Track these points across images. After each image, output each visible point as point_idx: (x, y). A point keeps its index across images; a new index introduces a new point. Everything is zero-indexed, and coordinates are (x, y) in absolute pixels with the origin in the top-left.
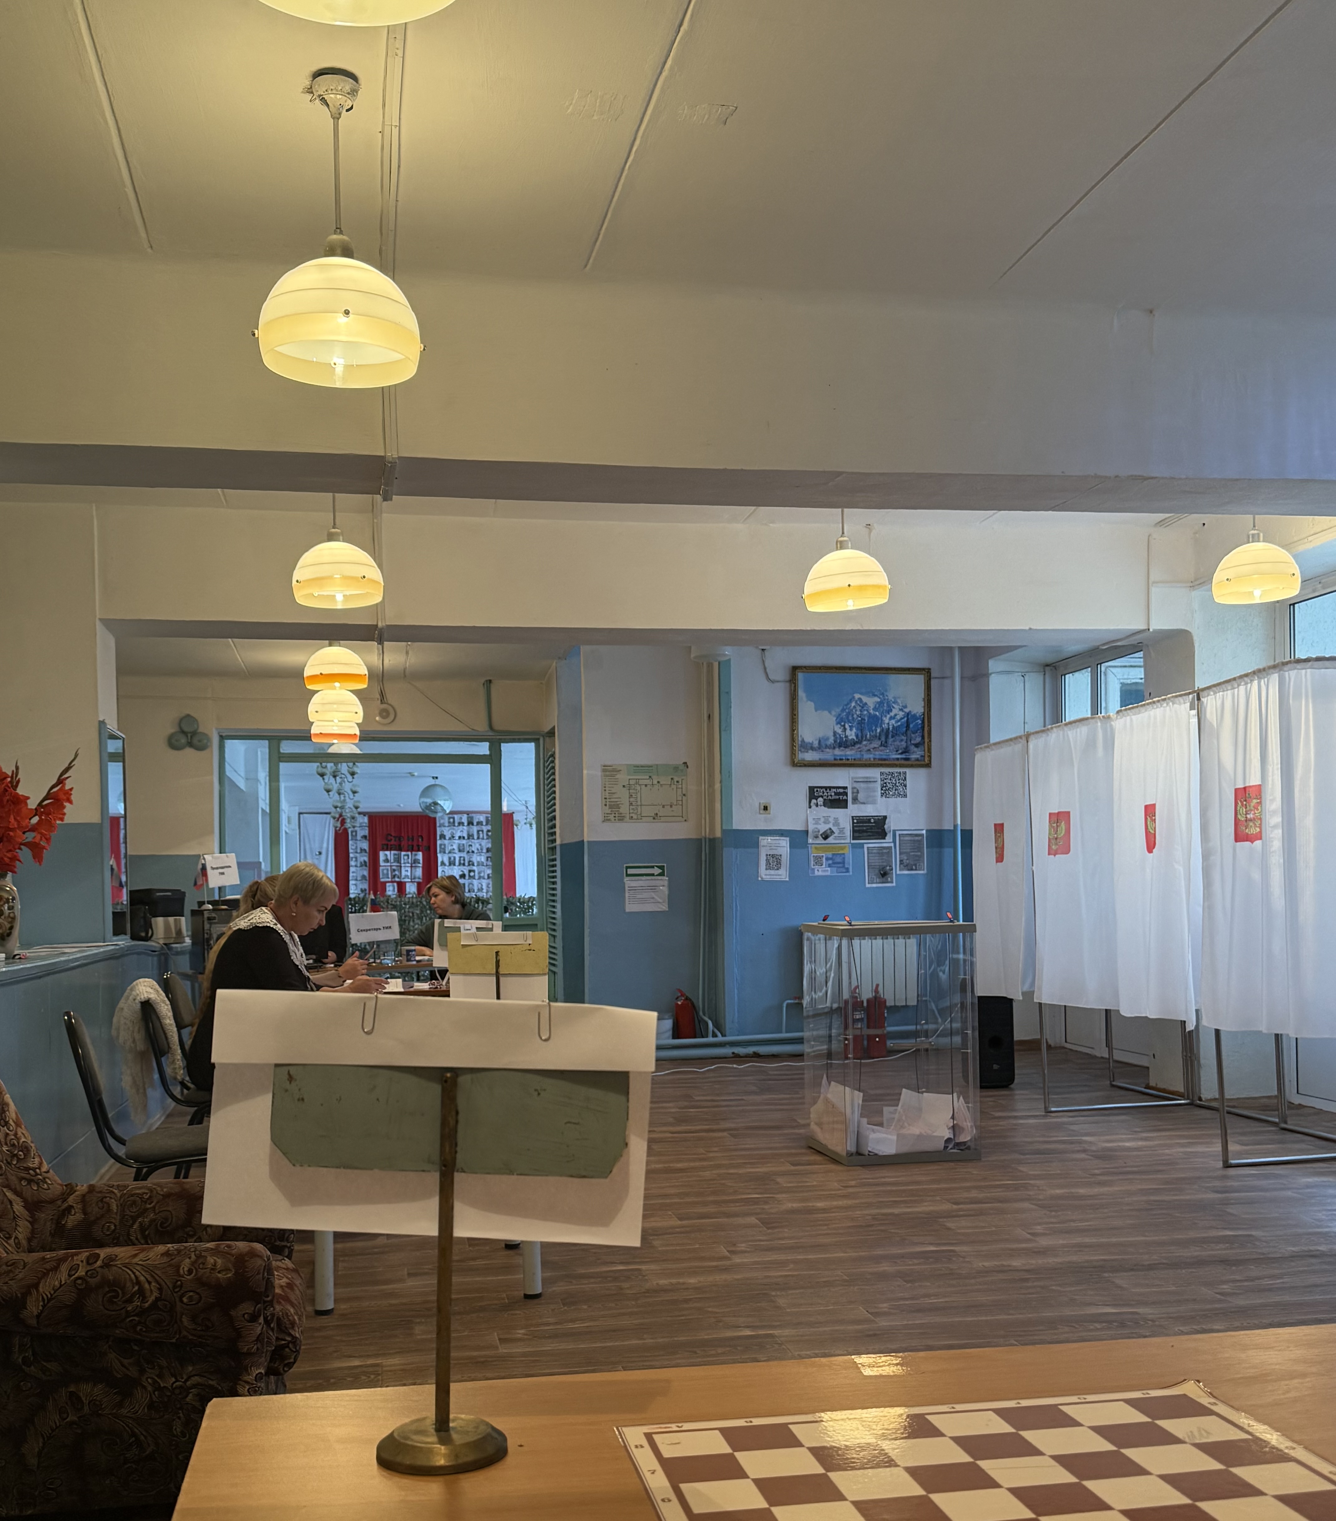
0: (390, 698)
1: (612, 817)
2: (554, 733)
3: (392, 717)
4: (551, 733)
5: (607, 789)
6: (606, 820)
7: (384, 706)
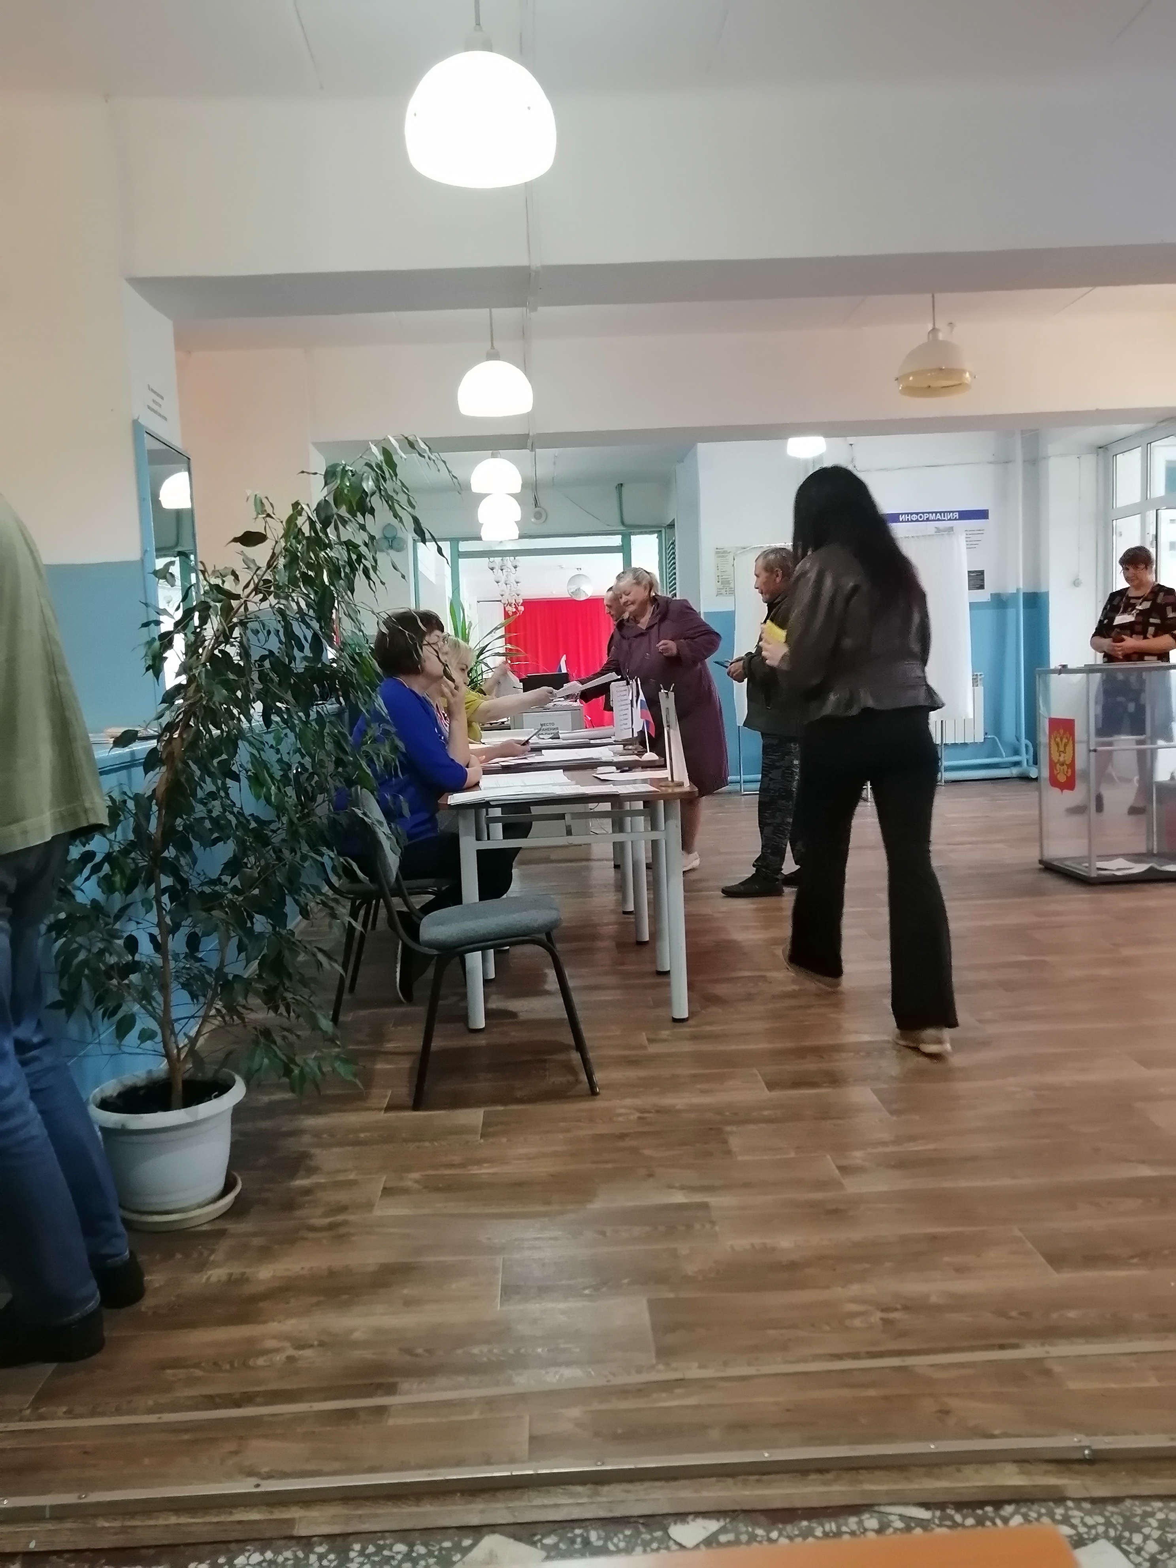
0: (541, 502)
1: (723, 591)
2: (674, 525)
3: (544, 518)
4: (672, 526)
5: (719, 568)
6: (719, 594)
7: (537, 509)
